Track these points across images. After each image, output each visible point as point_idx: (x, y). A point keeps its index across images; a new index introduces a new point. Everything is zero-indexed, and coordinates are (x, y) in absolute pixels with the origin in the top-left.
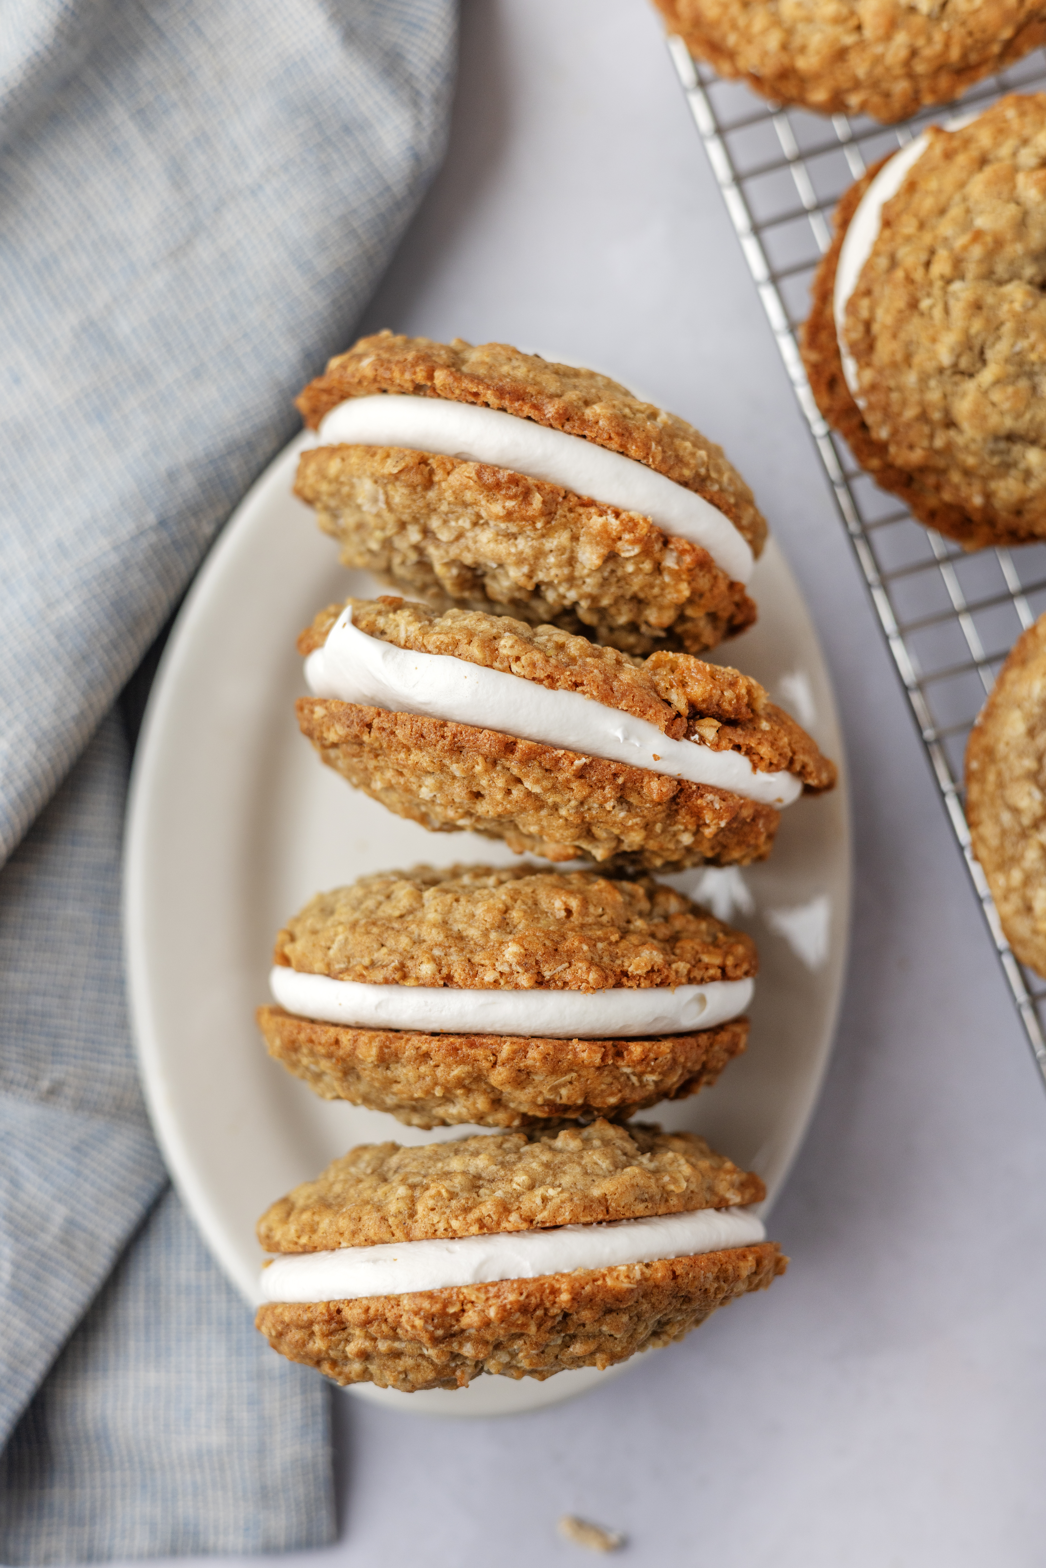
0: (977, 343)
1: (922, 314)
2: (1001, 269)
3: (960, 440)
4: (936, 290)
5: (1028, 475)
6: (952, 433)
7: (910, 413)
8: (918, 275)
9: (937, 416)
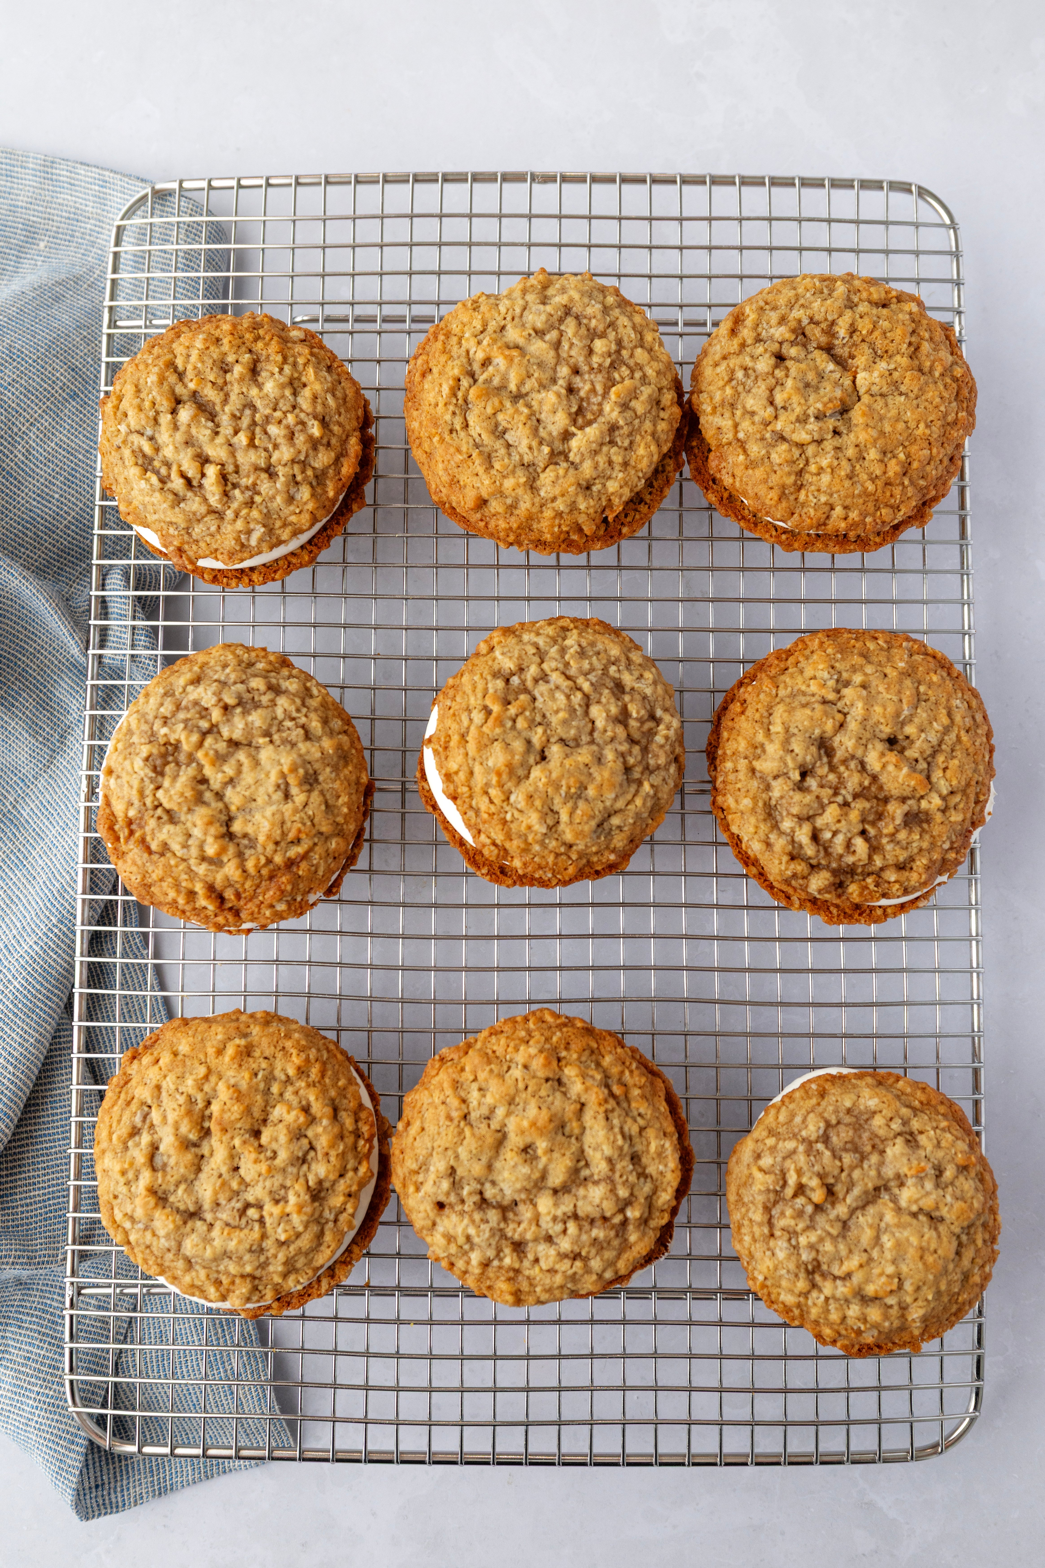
0: (546, 809)
1: (512, 822)
2: (521, 772)
3: (581, 847)
4: (507, 808)
5: (620, 828)
6: (575, 848)
7: (551, 859)
8: (493, 809)
9: (562, 850)
